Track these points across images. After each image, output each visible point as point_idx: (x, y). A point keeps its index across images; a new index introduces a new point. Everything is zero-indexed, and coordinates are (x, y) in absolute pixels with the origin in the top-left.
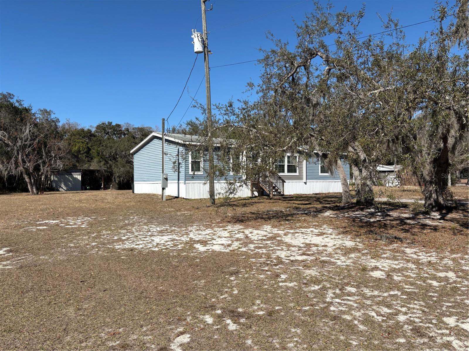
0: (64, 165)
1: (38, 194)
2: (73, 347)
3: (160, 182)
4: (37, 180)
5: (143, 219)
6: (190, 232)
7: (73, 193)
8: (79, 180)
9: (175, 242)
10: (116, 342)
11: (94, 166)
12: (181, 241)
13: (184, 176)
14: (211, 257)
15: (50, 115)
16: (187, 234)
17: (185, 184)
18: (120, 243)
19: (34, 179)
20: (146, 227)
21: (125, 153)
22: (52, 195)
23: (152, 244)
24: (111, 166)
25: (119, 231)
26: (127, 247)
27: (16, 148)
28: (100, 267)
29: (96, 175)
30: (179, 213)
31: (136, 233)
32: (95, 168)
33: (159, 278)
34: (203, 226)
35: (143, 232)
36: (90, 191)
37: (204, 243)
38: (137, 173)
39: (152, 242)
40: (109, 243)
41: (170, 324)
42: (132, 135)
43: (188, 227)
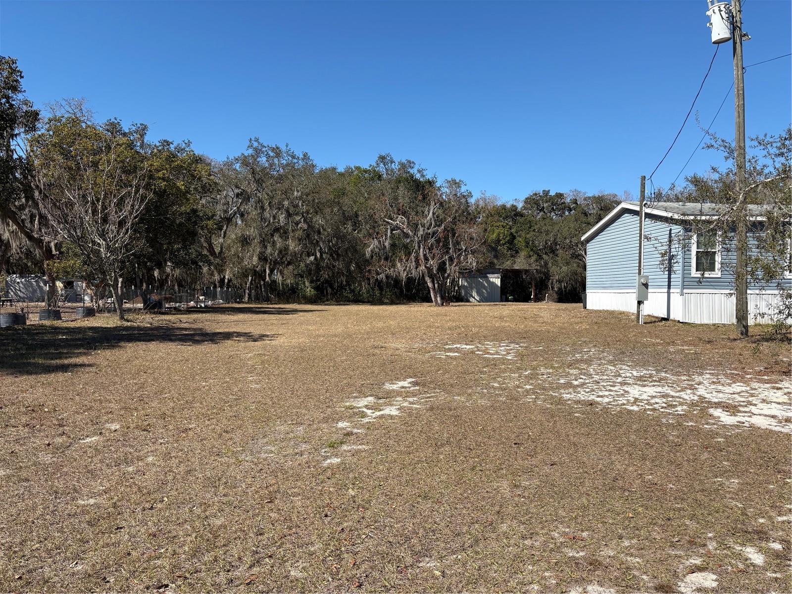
0: (477, 262)
1: (442, 305)
2: (512, 542)
3: (635, 291)
4: (441, 284)
5: (605, 354)
6: (699, 385)
7: (489, 305)
8: (497, 286)
9: (671, 399)
10: (578, 552)
11: (520, 263)
12: (681, 400)
13: (680, 280)
14: (748, 437)
15: (459, 187)
16: (692, 388)
17: (682, 294)
18: (571, 390)
19: (438, 283)
20: (613, 368)
21: (571, 242)
22: (461, 308)
23: (626, 398)
24: (546, 264)
25: (567, 370)
26: (583, 399)
27: (416, 239)
28: (541, 424)
29: (522, 278)
30: (671, 349)
31: (595, 376)
32: (522, 268)
33: (644, 459)
34: (726, 375)
35: (607, 375)
36: (514, 303)
37: (731, 408)
38: (592, 274)
39: (626, 396)
40: (552, 389)
41: (673, 545)
42: (583, 209)
43: (693, 375)
